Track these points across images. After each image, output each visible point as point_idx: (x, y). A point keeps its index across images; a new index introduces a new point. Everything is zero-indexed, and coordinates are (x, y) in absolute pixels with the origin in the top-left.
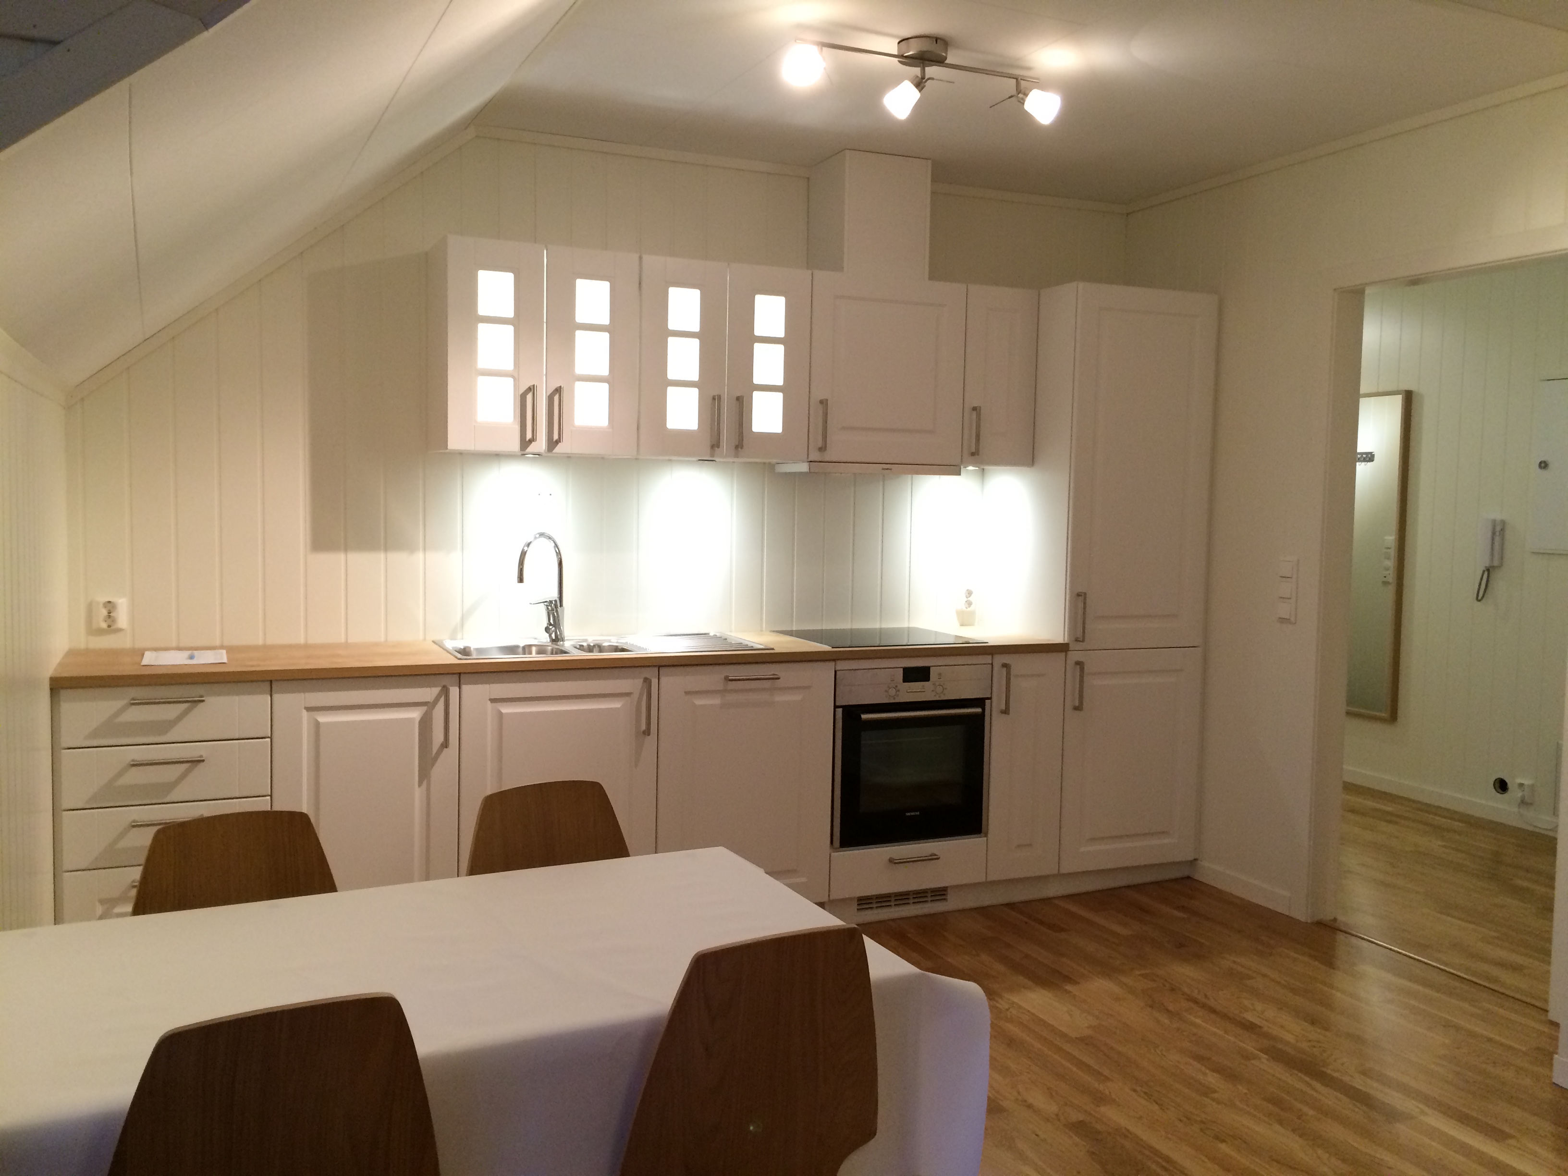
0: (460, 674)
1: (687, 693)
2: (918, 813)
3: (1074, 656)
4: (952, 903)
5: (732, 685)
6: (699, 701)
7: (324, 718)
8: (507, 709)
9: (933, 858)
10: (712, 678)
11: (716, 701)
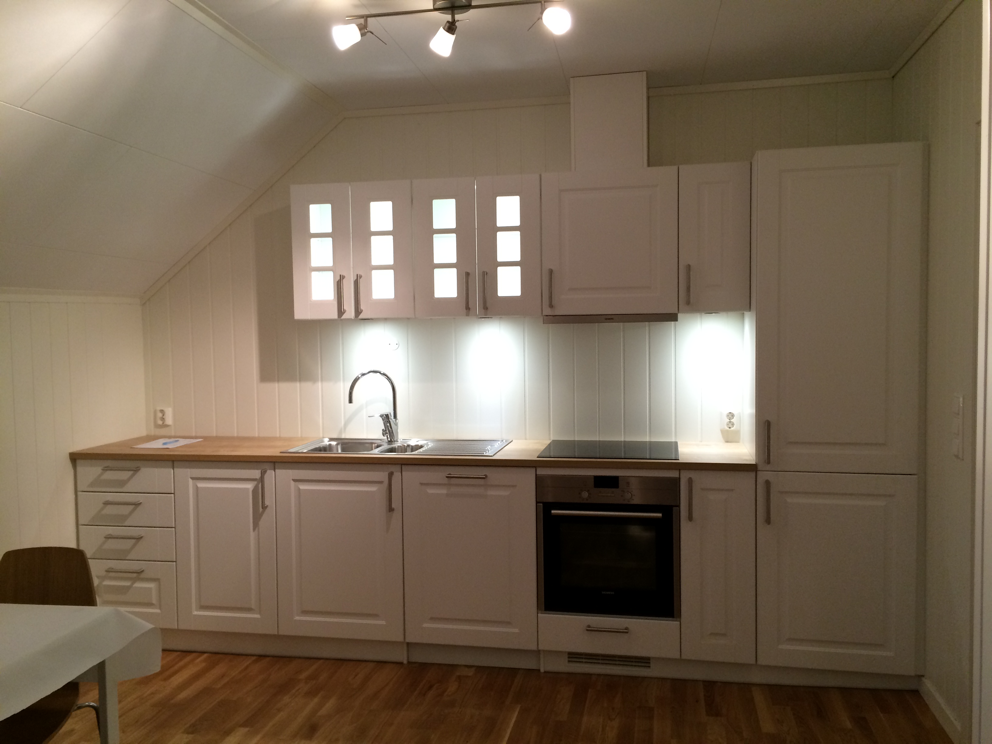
0: (274, 462)
1: (422, 484)
2: (613, 593)
3: (763, 476)
4: (654, 671)
5: (454, 481)
6: (431, 491)
7: (201, 485)
8: (303, 487)
9: (626, 631)
10: (439, 475)
11: (443, 491)
